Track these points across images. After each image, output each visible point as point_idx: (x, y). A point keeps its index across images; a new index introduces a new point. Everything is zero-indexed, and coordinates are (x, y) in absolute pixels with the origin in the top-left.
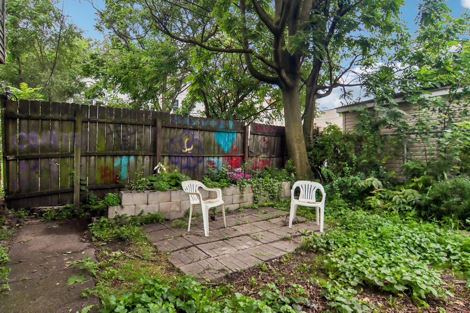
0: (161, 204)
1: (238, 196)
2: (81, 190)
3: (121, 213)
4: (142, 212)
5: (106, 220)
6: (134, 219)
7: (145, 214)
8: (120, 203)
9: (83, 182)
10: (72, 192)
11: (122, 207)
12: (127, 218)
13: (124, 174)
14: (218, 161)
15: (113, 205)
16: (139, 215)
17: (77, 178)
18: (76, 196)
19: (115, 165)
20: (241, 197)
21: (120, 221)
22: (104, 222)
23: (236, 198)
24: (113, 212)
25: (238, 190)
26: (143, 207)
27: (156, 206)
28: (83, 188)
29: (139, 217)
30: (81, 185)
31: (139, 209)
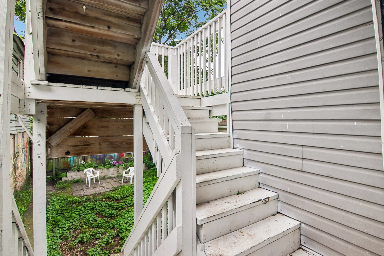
0: (81, 176)
1: (116, 171)
2: (55, 171)
3: (67, 179)
4: (74, 179)
5: (61, 181)
6: (71, 181)
7: (76, 179)
8: (66, 176)
9: (56, 168)
10: (52, 171)
11: (67, 177)
12: (69, 181)
13: (72, 164)
14: (115, 155)
15: (64, 177)
16: (73, 179)
17: (54, 167)
18: (54, 173)
19: (68, 160)
20: (118, 172)
21: (66, 182)
22: (60, 182)
23: (115, 172)
24: (64, 179)
25: (116, 169)
26: (75, 177)
27: (80, 176)
28: (56, 170)
29: (73, 180)
30: (56, 169)
31: (73, 177)
